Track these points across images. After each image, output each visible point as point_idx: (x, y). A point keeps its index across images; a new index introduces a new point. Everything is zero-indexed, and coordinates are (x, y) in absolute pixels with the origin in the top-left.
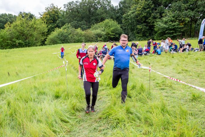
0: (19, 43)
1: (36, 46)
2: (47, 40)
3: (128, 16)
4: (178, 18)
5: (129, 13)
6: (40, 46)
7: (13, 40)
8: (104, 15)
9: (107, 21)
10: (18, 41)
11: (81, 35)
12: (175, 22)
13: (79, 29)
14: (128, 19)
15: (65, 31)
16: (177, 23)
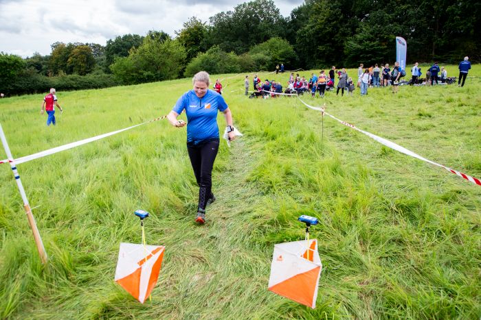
0: (148, 76)
1: (172, 79)
2: (186, 70)
3: (305, 33)
4: (378, 35)
5: (306, 28)
6: (176, 78)
7: (140, 71)
8: (269, 32)
9: (273, 39)
10: (146, 74)
11: (234, 62)
12: (374, 41)
13: (232, 52)
14: (305, 36)
15: (212, 56)
16: (377, 42)
